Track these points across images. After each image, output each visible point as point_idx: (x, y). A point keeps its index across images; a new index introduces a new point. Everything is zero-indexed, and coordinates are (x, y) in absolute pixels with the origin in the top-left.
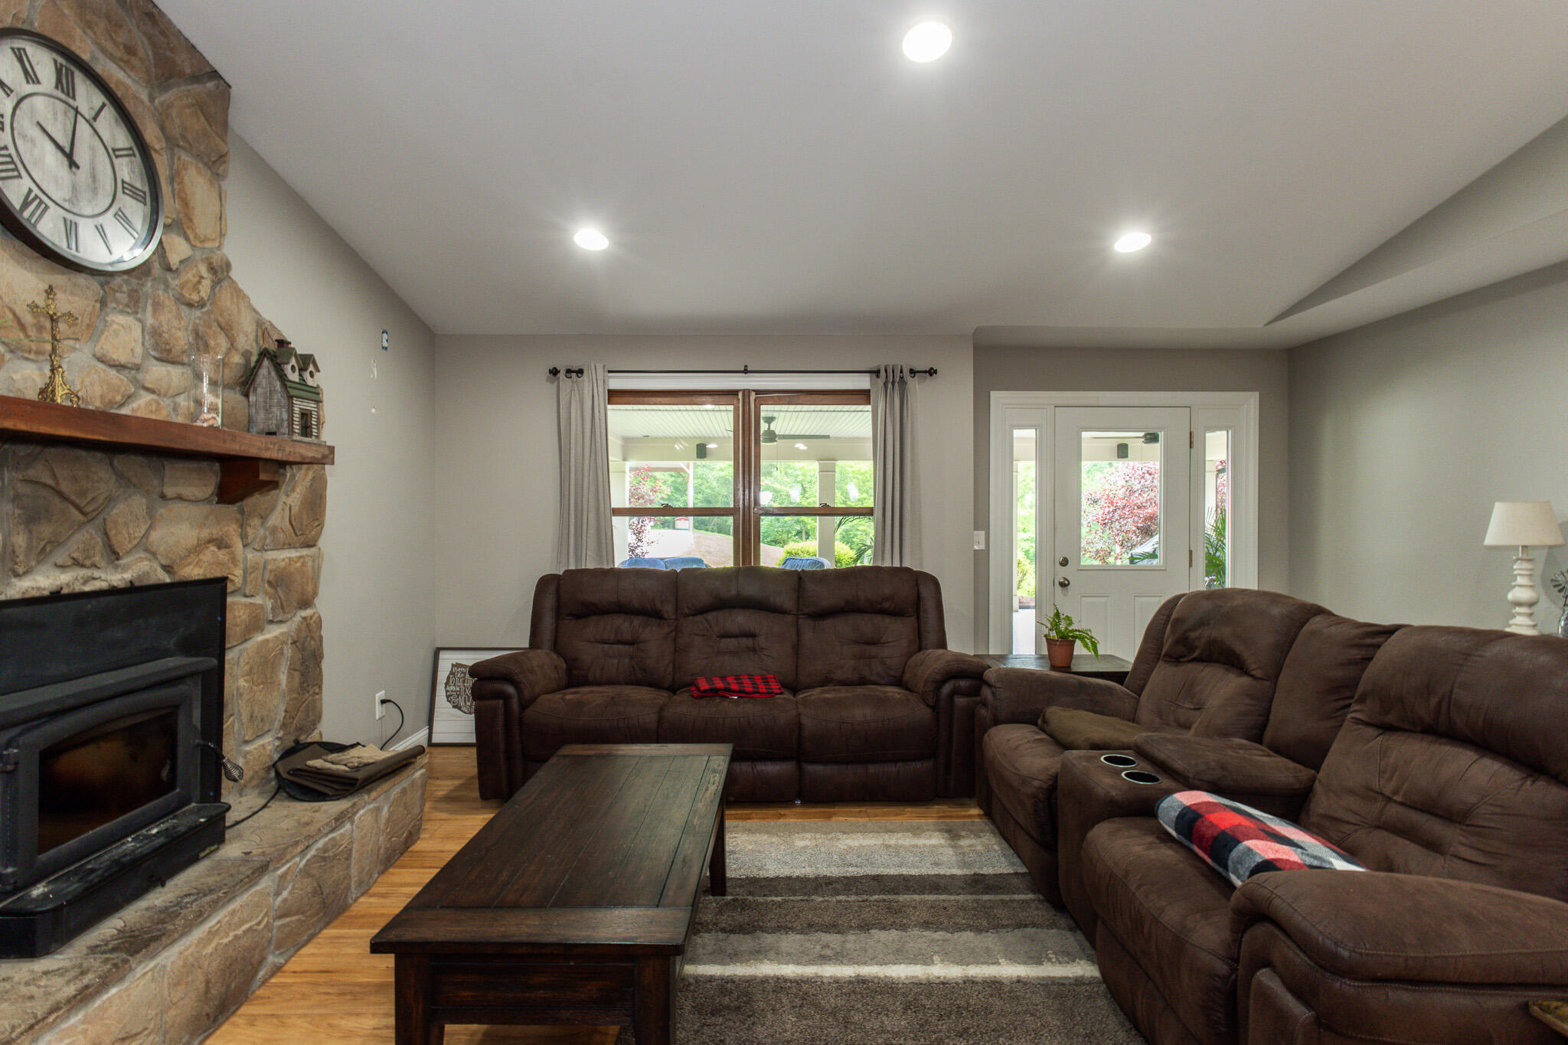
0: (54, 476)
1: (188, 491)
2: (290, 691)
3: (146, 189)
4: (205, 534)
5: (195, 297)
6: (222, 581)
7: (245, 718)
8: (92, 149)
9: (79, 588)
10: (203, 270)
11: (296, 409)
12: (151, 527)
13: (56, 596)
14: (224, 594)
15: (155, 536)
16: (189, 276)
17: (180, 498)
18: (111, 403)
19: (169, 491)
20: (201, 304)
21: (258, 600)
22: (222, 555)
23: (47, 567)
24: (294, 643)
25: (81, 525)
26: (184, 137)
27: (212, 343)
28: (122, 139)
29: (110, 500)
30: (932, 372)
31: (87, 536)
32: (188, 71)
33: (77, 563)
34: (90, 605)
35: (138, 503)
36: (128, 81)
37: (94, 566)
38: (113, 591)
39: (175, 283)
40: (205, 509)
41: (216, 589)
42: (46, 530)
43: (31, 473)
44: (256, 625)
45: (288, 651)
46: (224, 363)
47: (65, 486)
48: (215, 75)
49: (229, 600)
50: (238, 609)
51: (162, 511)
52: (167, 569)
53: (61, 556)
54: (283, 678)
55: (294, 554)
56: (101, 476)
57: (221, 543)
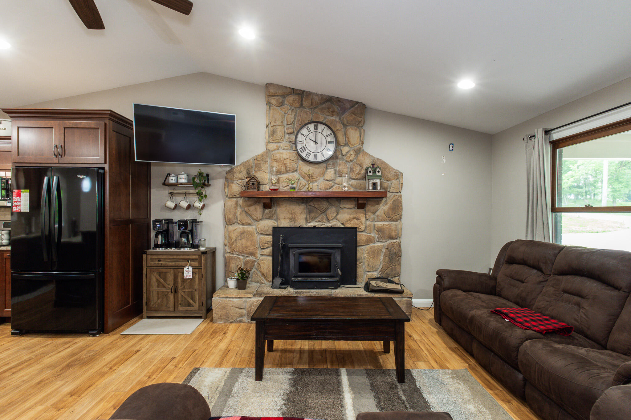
0: (314, 205)
1: (349, 206)
2: (384, 262)
3: (334, 140)
4: (352, 216)
5: (349, 160)
6: (356, 228)
7: (366, 265)
8: (322, 138)
9: (320, 226)
10: (352, 152)
11: (370, 183)
12: (337, 214)
13: (315, 227)
14: (356, 232)
15: (338, 216)
16: (348, 155)
17: (345, 208)
18: (327, 189)
19: (342, 206)
20: (351, 161)
21: (372, 235)
22: (357, 222)
23: (314, 222)
24: (387, 249)
25: (321, 214)
26: (347, 123)
27: (354, 170)
28: (329, 132)
29: (327, 209)
31: (323, 216)
32: (349, 106)
33: (319, 221)
34: (321, 230)
35: (333, 209)
36: (334, 118)
37: (323, 222)
38: (327, 228)
39: (345, 158)
40: (353, 210)
41: (354, 231)
42: (313, 215)
43: (310, 204)
44: (370, 241)
45: (384, 250)
46: (358, 174)
47: (316, 206)
48: (357, 103)
49: (358, 233)
50: (362, 237)
51: (341, 211)
52: (342, 224)
53: (317, 220)
54: (382, 257)
55: (387, 223)
56: (325, 205)
57: (357, 219)
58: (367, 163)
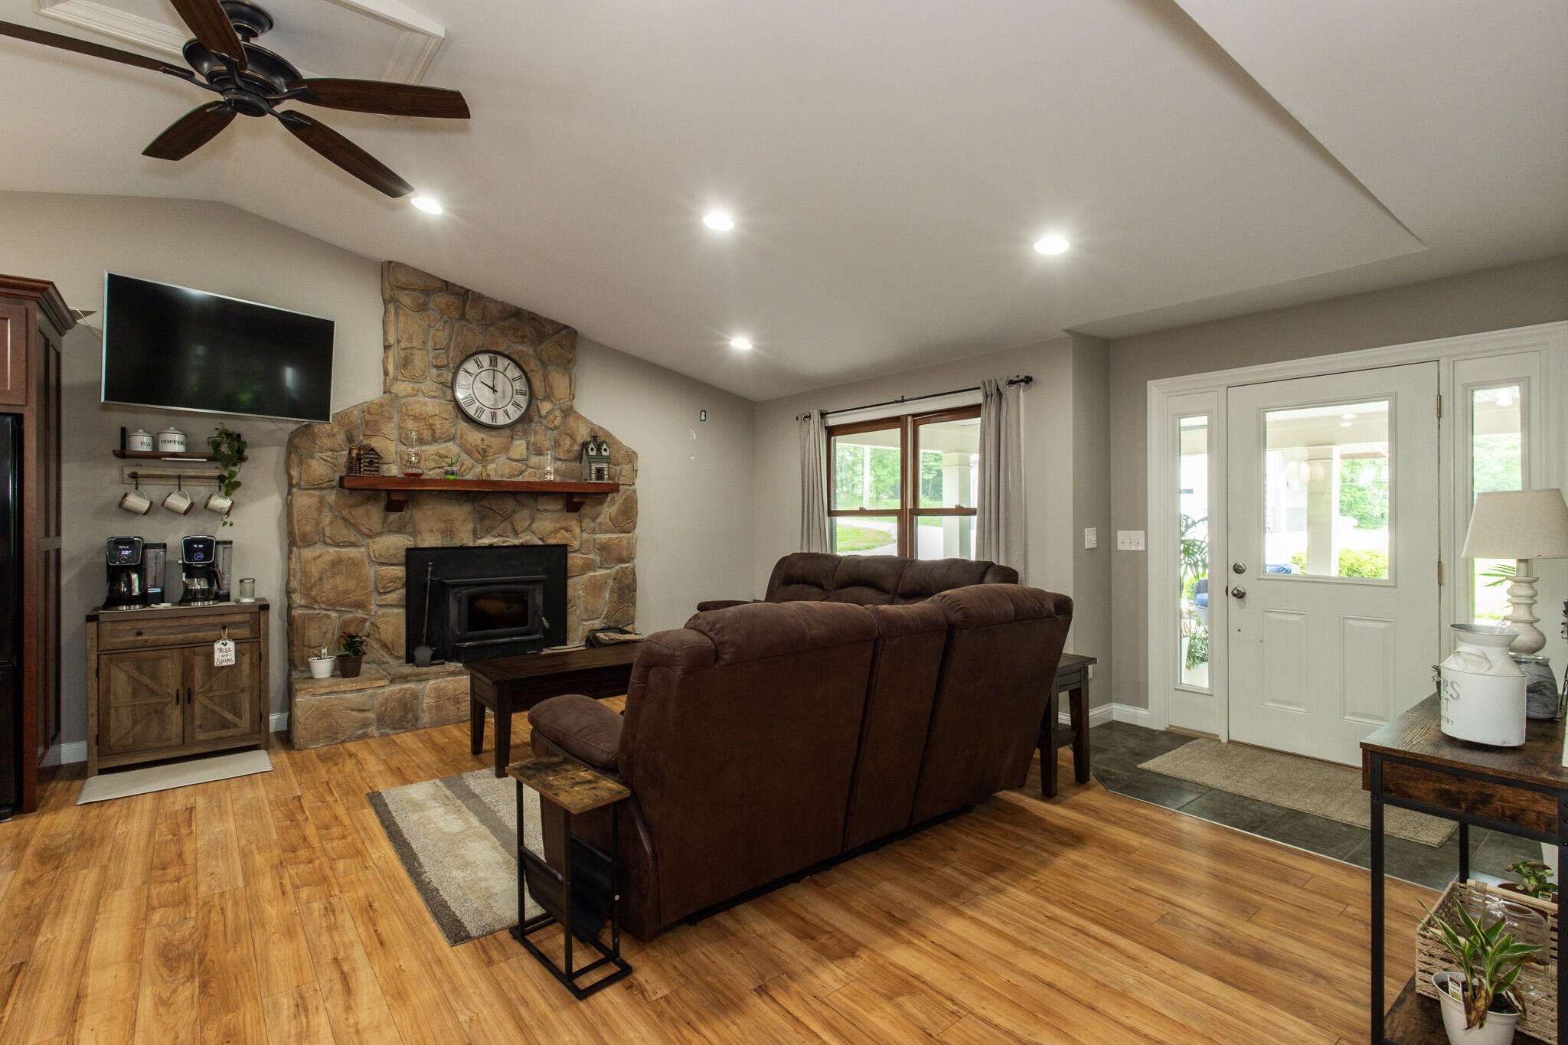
0: (490, 504)
1: (550, 507)
2: (611, 602)
3: (527, 389)
4: (558, 525)
5: (553, 426)
6: (565, 546)
7: (582, 608)
8: (504, 382)
9: (500, 544)
10: (557, 413)
11: (593, 468)
12: (532, 522)
13: (491, 546)
14: (566, 552)
15: (534, 526)
16: (551, 417)
17: (545, 510)
18: (513, 476)
19: (539, 507)
20: (556, 428)
21: (591, 556)
22: (567, 535)
23: (489, 536)
24: (614, 579)
25: (502, 522)
26: (549, 360)
27: (562, 443)
28: (517, 373)
29: (514, 512)
30: (1028, 380)
31: (507, 525)
32: (551, 332)
33: (500, 535)
34: (503, 551)
35: (526, 513)
36: (525, 349)
37: (507, 536)
38: (515, 546)
39: (544, 422)
40: (559, 514)
41: (562, 550)
42: (487, 523)
43: (482, 503)
44: (588, 567)
45: (610, 582)
46: (569, 451)
47: (494, 507)
48: (566, 327)
49: (569, 555)
50: (575, 560)
51: (539, 516)
52: (541, 539)
53: (494, 533)
54: (607, 595)
55: (614, 536)
56: (510, 505)
57: (567, 530)
58: (583, 434)
